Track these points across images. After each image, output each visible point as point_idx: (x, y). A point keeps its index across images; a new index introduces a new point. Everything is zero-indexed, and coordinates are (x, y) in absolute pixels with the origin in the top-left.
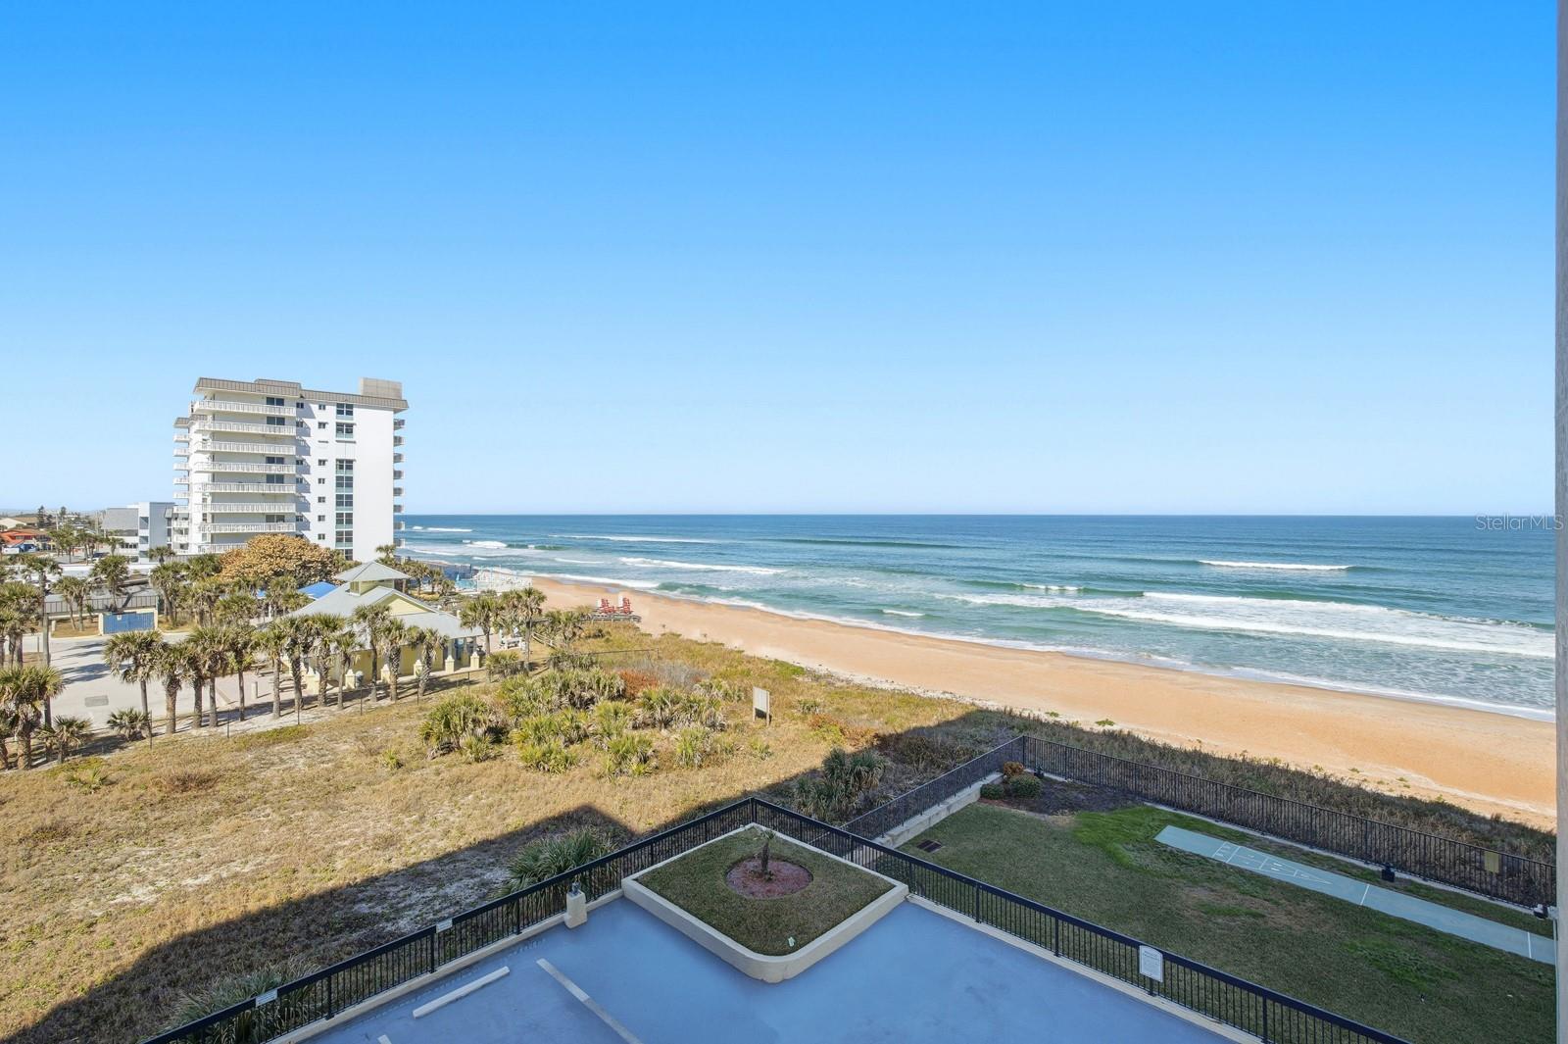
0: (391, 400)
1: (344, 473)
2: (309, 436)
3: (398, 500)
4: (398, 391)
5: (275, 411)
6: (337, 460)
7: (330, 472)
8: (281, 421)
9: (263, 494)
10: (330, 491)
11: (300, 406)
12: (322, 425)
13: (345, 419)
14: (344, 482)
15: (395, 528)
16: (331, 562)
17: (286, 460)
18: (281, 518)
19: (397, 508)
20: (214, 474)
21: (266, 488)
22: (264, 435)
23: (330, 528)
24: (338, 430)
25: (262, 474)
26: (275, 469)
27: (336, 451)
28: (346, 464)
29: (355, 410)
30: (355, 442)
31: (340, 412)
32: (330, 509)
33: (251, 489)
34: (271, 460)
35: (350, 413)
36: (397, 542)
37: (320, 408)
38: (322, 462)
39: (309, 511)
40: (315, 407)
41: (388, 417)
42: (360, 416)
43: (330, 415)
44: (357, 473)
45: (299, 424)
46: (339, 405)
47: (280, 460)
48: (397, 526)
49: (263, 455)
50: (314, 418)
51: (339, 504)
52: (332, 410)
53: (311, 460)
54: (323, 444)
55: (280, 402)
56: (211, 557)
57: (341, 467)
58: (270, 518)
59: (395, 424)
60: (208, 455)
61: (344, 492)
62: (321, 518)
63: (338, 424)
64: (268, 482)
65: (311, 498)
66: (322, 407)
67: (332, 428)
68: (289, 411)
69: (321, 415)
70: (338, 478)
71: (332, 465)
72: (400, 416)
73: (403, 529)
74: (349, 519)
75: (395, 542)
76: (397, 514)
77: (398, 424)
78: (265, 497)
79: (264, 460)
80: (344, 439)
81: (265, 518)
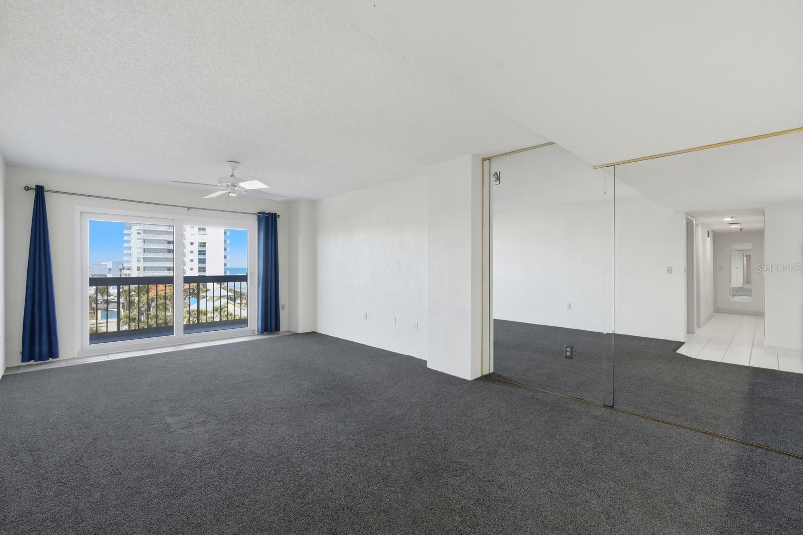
1: (202, 249)
2: (185, 232)
3: (226, 261)
6: (199, 243)
7: (196, 248)
9: (166, 258)
10: (196, 256)
14: (202, 253)
19: (225, 265)
20: (144, 249)
21: (167, 256)
22: (166, 231)
23: (196, 274)
24: (199, 229)
25: (165, 249)
26: (171, 247)
27: (198, 238)
28: (204, 245)
30: (206, 234)
32: (196, 265)
33: (160, 255)
34: (169, 242)
38: (192, 244)
39: (185, 265)
44: (207, 248)
48: (225, 272)
49: (166, 240)
51: (200, 263)
53: (187, 243)
54: (192, 236)
57: (201, 246)
58: (169, 269)
60: (142, 241)
61: (202, 257)
62: (191, 269)
64: (168, 253)
65: (187, 260)
70: (199, 251)
71: (196, 245)
74: (204, 269)
76: (225, 267)
78: (167, 260)
79: (167, 242)
80: (202, 233)
81: (167, 269)
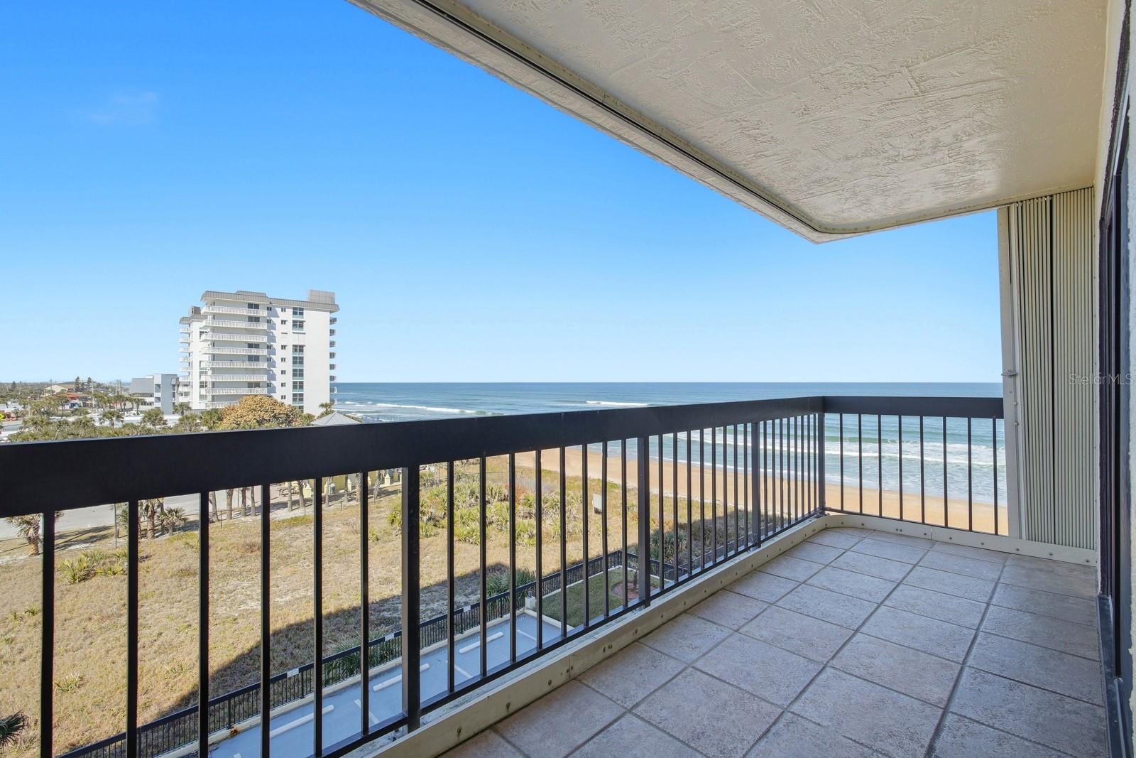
0: (328, 304)
1: (298, 354)
2: (275, 329)
3: (333, 373)
4: (333, 299)
5: (253, 313)
6: (294, 346)
7: (289, 354)
8: (257, 319)
9: (246, 369)
10: (289, 366)
11: (269, 309)
12: (283, 322)
13: (298, 318)
14: (298, 361)
15: (331, 391)
16: (292, 414)
17: (260, 346)
18: (257, 385)
19: (332, 378)
20: (214, 355)
21: (247, 365)
22: (246, 329)
23: (289, 391)
24: (294, 325)
25: (245, 355)
26: (254, 352)
27: (293, 339)
28: (299, 348)
29: (305, 311)
30: (304, 334)
31: (295, 313)
32: (289, 379)
33: (238, 365)
34: (250, 346)
35: (301, 314)
36: (332, 401)
37: (282, 311)
38: (283, 347)
39: (275, 379)
40: (279, 310)
41: (327, 316)
42: (309, 316)
43: (288, 315)
44: (307, 355)
45: (269, 322)
46: (294, 309)
47: (257, 346)
48: (332, 390)
49: (246, 342)
50: (278, 317)
51: (294, 375)
52: (290, 311)
53: (277, 346)
54: (284, 335)
55: (257, 306)
56: (216, 411)
57: (296, 350)
58: (250, 385)
59: (331, 321)
60: (209, 343)
61: (298, 367)
62: (283, 385)
63: (294, 321)
64: (249, 360)
65: (277, 371)
66: (284, 310)
67: (290, 324)
68: (262, 313)
69: (282, 316)
70: (294, 358)
71: (290, 349)
72: (334, 315)
73: (336, 392)
74: (301, 385)
75: (331, 401)
76: (332, 382)
77: (333, 321)
78: (247, 371)
79: (247, 345)
80: (298, 331)
81: (247, 385)
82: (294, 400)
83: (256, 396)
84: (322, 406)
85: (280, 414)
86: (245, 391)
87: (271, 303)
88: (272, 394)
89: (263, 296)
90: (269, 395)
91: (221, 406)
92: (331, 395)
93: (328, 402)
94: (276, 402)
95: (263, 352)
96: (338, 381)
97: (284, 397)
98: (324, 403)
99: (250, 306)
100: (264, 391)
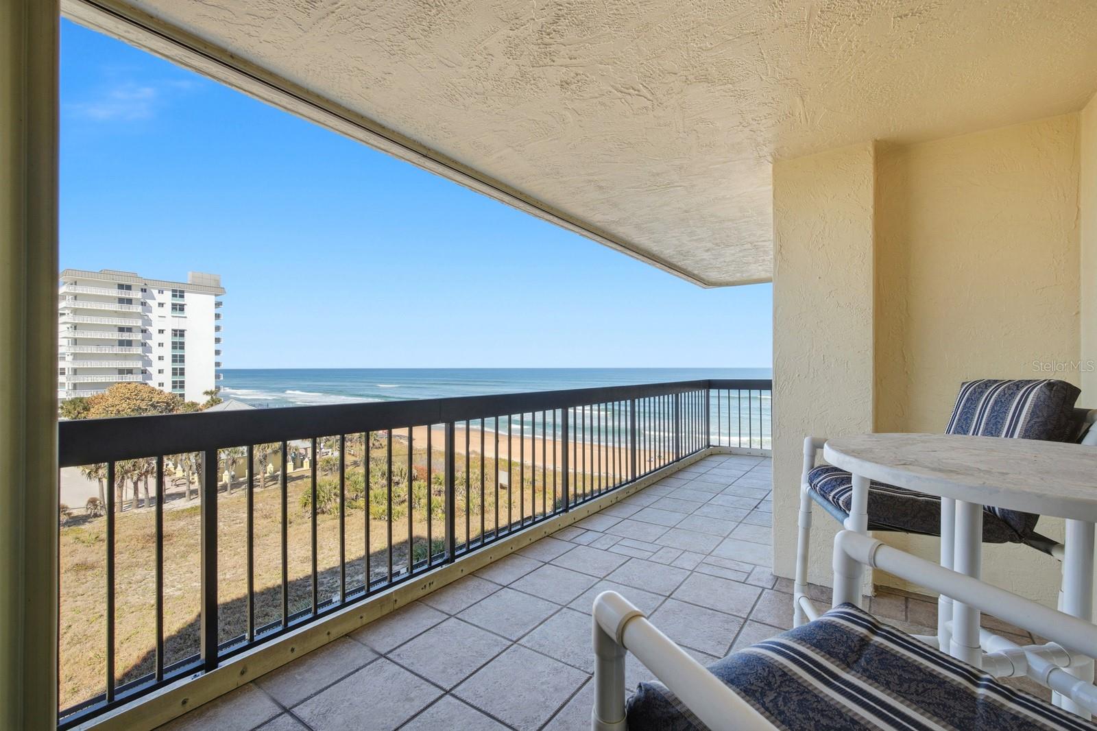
0: (216, 289)
1: (177, 339)
2: (151, 312)
3: (219, 359)
4: (218, 282)
5: (124, 294)
6: (173, 330)
7: (168, 339)
8: (129, 301)
9: (116, 354)
10: (168, 352)
11: (144, 290)
12: (161, 305)
13: (178, 301)
14: (178, 345)
16: (173, 403)
17: (134, 330)
18: (130, 371)
19: (217, 364)
20: (76, 340)
21: (117, 350)
22: (116, 312)
23: (167, 378)
24: (173, 309)
25: (115, 340)
26: (126, 336)
27: (171, 323)
28: (181, 333)
29: (185, 294)
30: (186, 317)
31: (174, 296)
32: (168, 365)
33: (107, 350)
34: (121, 329)
35: (182, 297)
36: (218, 388)
37: (159, 293)
38: (161, 331)
39: (151, 366)
40: (155, 292)
41: (211, 299)
42: (190, 299)
43: (167, 297)
44: (187, 339)
45: (143, 304)
46: (173, 291)
47: (129, 330)
48: (217, 377)
49: (116, 326)
50: (155, 299)
51: (174, 361)
52: (168, 294)
53: (153, 330)
54: (162, 319)
55: (129, 288)
56: (81, 400)
57: (176, 335)
58: (121, 371)
59: (216, 304)
60: (69, 325)
61: (178, 352)
62: (160, 371)
63: (173, 304)
64: (120, 345)
65: (153, 357)
66: (161, 292)
67: (168, 307)
68: (136, 295)
69: (160, 298)
70: (173, 343)
71: (168, 333)
72: (219, 299)
73: (222, 378)
74: (182, 372)
75: (216, 388)
76: (218, 368)
77: (218, 304)
78: (116, 357)
79: (117, 329)
80: (178, 315)
81: (117, 371)
82: (174, 387)
83: (129, 383)
84: (207, 393)
85: (158, 402)
86: (115, 378)
87: (145, 284)
88: (147, 381)
89: (135, 276)
90: (143, 382)
91: (87, 394)
92: (216, 382)
93: (214, 389)
94: (153, 390)
95: (138, 336)
96: (222, 367)
97: (161, 384)
98: (209, 390)
99: (121, 287)
100: (139, 378)
